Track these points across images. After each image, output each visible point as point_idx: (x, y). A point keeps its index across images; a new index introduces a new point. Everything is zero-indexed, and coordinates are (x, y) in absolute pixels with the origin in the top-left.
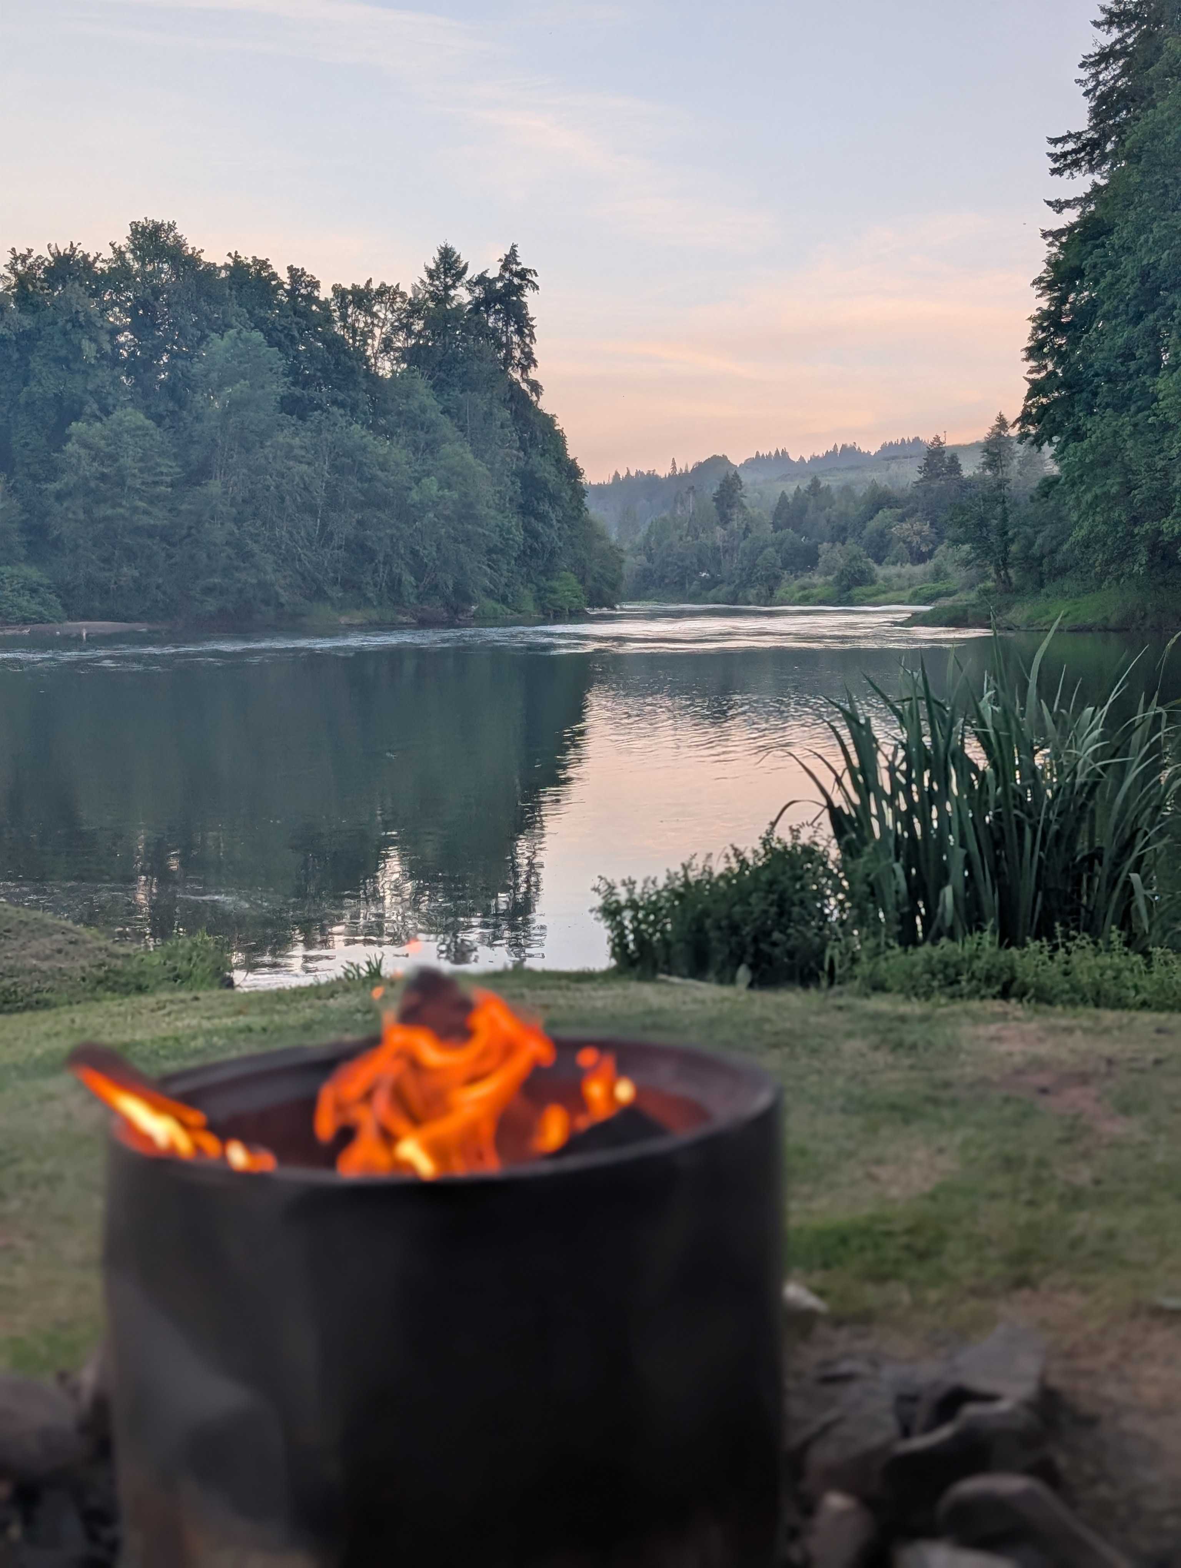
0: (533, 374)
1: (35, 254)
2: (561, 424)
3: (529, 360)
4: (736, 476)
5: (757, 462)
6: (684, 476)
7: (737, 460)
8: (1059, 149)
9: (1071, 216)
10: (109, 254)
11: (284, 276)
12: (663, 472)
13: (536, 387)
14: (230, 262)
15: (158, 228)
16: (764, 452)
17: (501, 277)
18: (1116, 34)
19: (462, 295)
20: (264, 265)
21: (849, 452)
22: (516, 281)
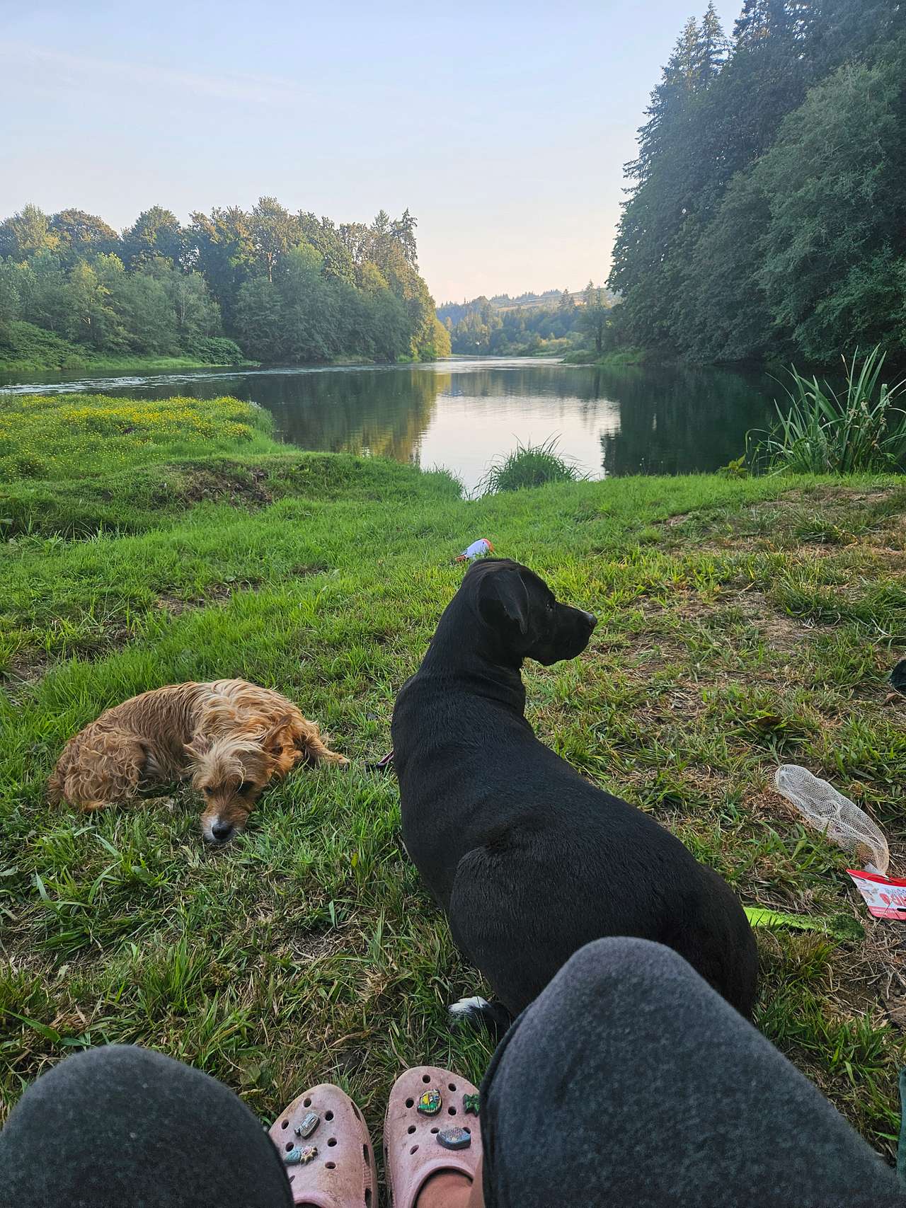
0: (416, 262)
1: (222, 210)
2: (426, 282)
3: (414, 256)
4: (489, 305)
5: (495, 299)
6: (468, 305)
7: (489, 298)
8: (626, 168)
9: (631, 196)
10: (251, 211)
11: (320, 221)
12: (460, 303)
13: (416, 267)
14: (299, 215)
15: (270, 200)
16: (499, 295)
17: (402, 222)
18: (652, 117)
19: (388, 229)
20: (311, 216)
21: (531, 295)
22: (409, 222)
